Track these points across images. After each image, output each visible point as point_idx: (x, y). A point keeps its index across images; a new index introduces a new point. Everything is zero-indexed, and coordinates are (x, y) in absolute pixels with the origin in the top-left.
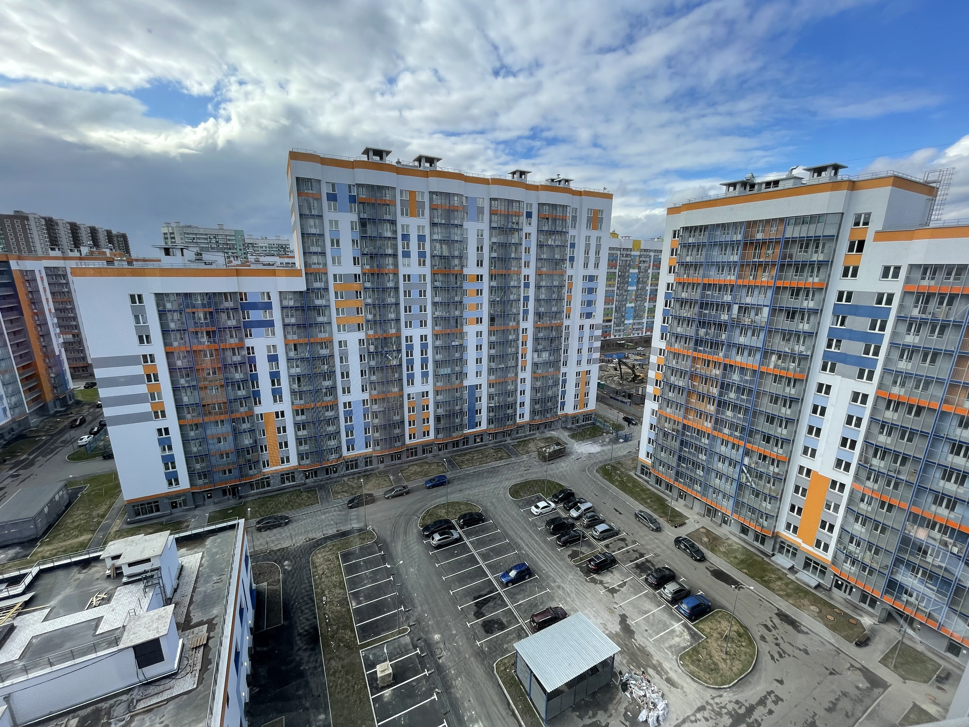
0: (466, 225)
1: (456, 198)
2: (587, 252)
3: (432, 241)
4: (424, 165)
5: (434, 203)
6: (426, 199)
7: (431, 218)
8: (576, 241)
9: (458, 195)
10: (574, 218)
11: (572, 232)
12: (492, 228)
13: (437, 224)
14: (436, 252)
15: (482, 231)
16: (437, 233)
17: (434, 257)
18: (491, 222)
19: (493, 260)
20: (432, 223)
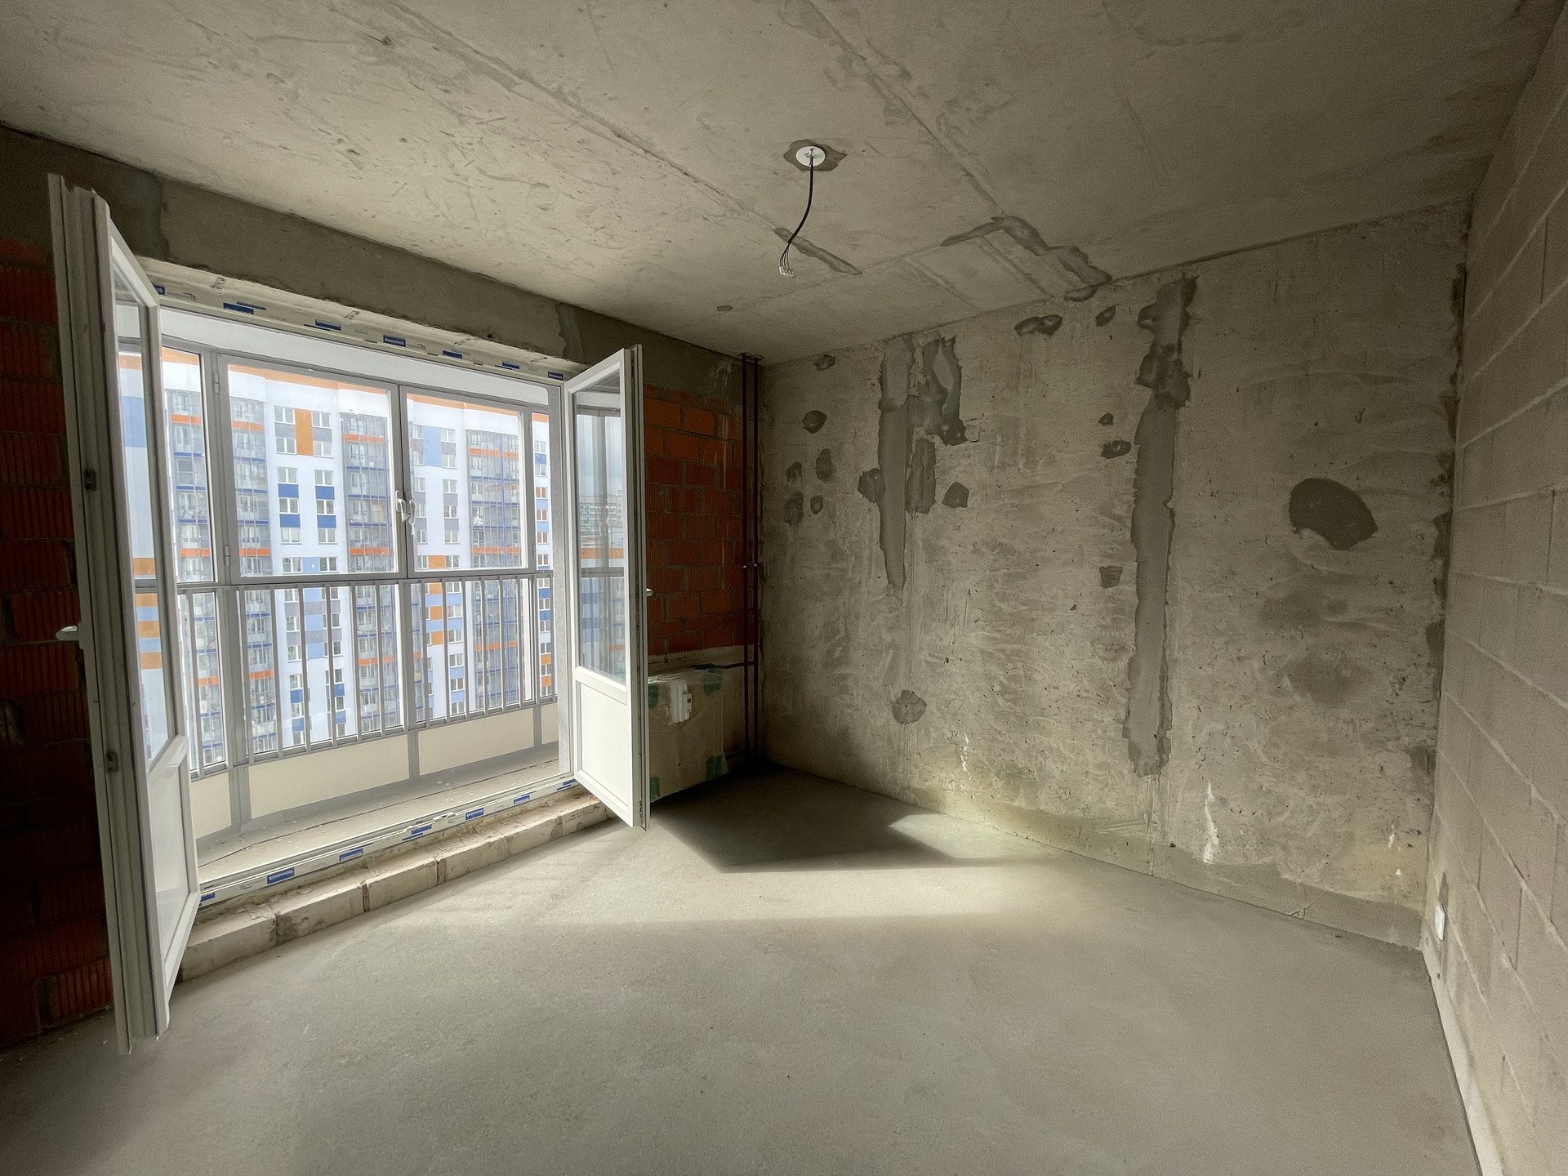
0: (419, 471)
3: (350, 497)
5: (351, 433)
6: (335, 425)
7: (346, 456)
12: (472, 478)
13: (358, 468)
14: (359, 518)
15: (453, 482)
16: (358, 485)
17: (351, 525)
18: (469, 467)
19: (477, 532)
20: (348, 468)
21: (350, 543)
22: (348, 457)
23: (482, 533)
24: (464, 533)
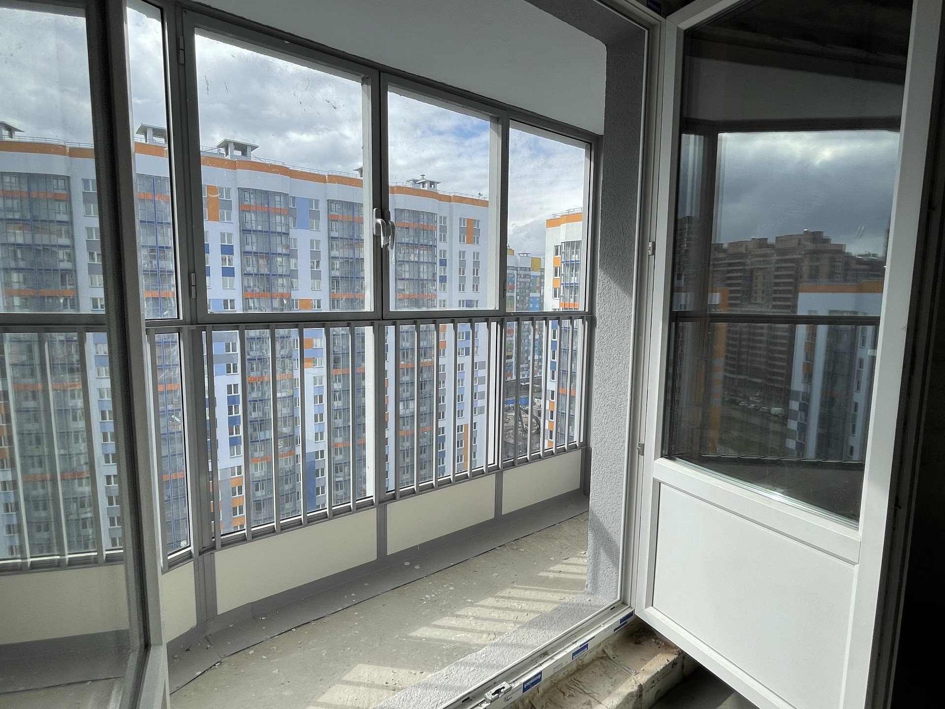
0: (294, 233)
1: (277, 198)
2: (462, 271)
3: (244, 253)
4: (232, 152)
5: (245, 203)
6: (234, 197)
7: (242, 222)
8: (447, 258)
9: (280, 194)
10: (443, 229)
11: (441, 246)
12: (331, 239)
13: (250, 231)
14: (249, 269)
15: (318, 242)
16: (250, 244)
17: (246, 275)
18: (330, 230)
19: (334, 281)
20: (243, 230)
21: (245, 289)
22: (243, 222)
23: (338, 282)
24: (325, 282)
